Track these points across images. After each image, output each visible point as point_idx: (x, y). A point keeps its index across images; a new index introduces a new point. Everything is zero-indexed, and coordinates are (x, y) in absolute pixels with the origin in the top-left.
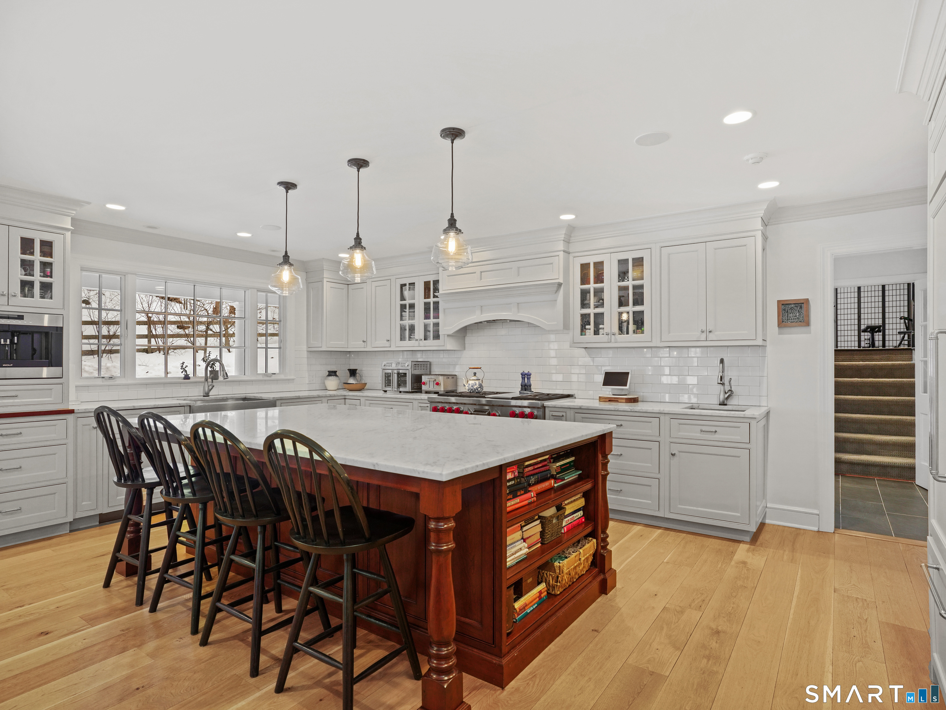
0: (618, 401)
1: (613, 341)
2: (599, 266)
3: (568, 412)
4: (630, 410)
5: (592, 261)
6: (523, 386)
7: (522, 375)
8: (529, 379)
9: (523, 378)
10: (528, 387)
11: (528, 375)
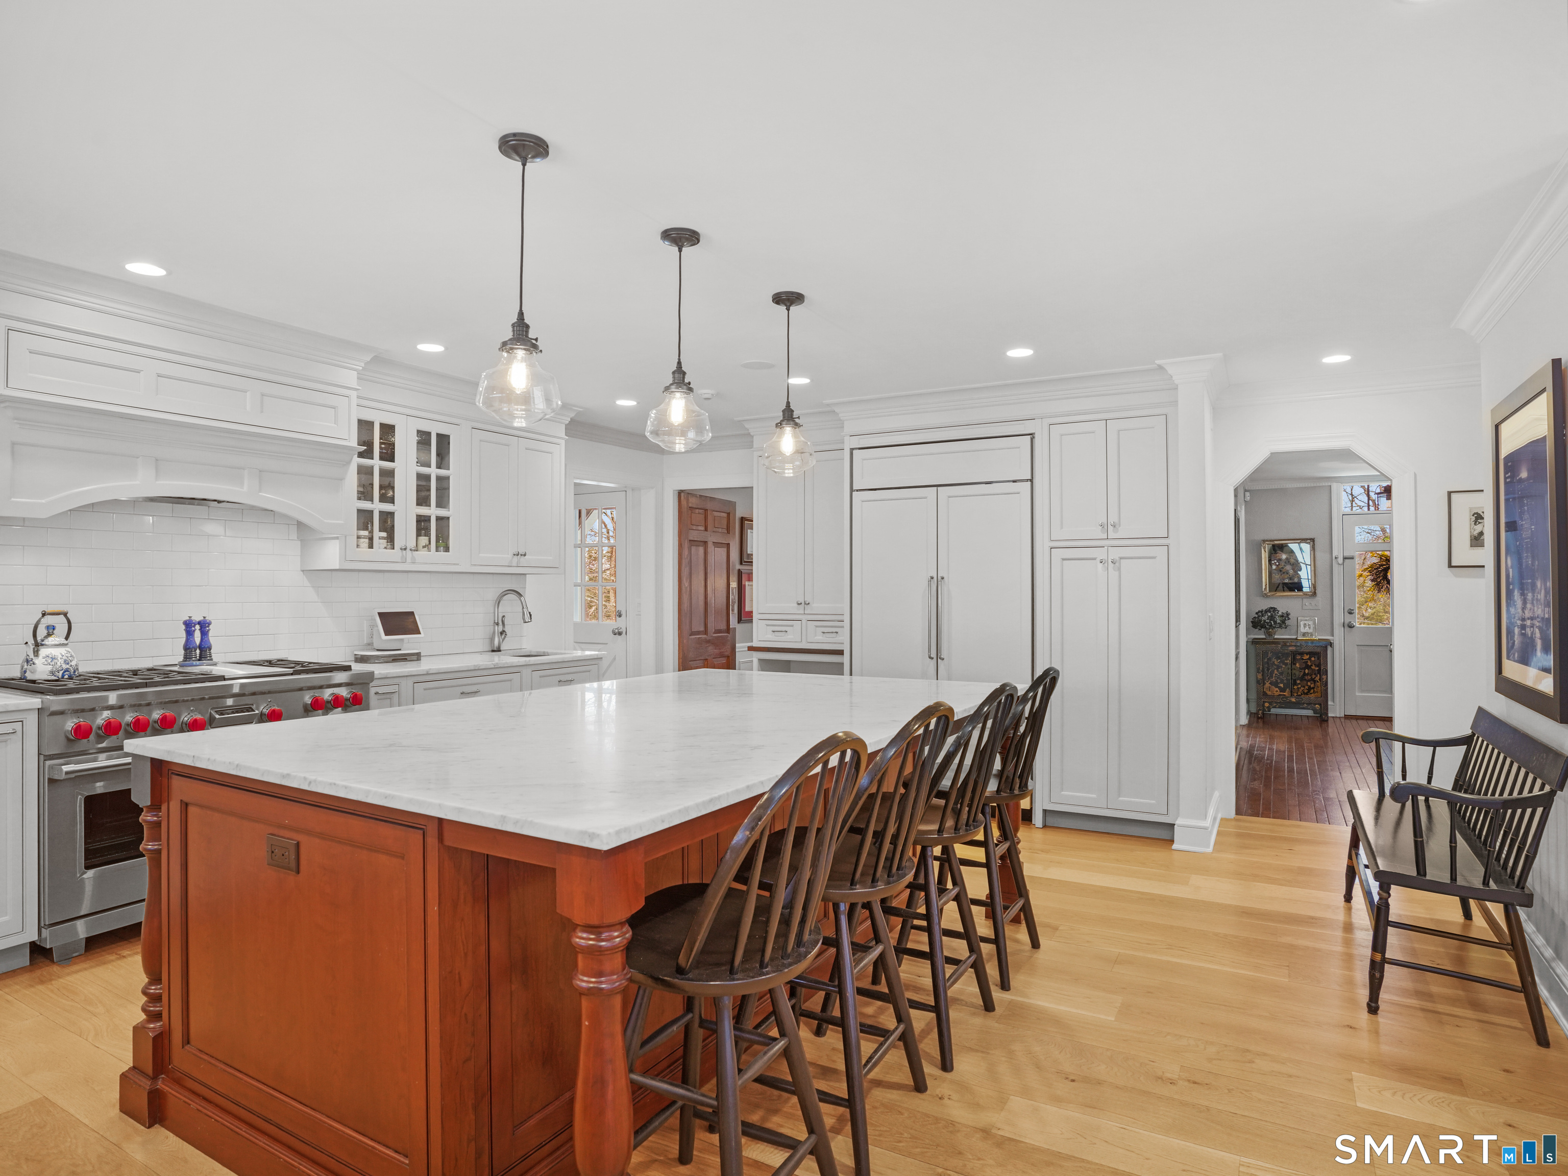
0: (406, 659)
1: (409, 560)
2: (388, 430)
3: (403, 682)
4: (493, 667)
5: (378, 418)
6: (188, 648)
7: (189, 625)
8: (204, 633)
9: (189, 633)
10: (204, 652)
11: (204, 626)
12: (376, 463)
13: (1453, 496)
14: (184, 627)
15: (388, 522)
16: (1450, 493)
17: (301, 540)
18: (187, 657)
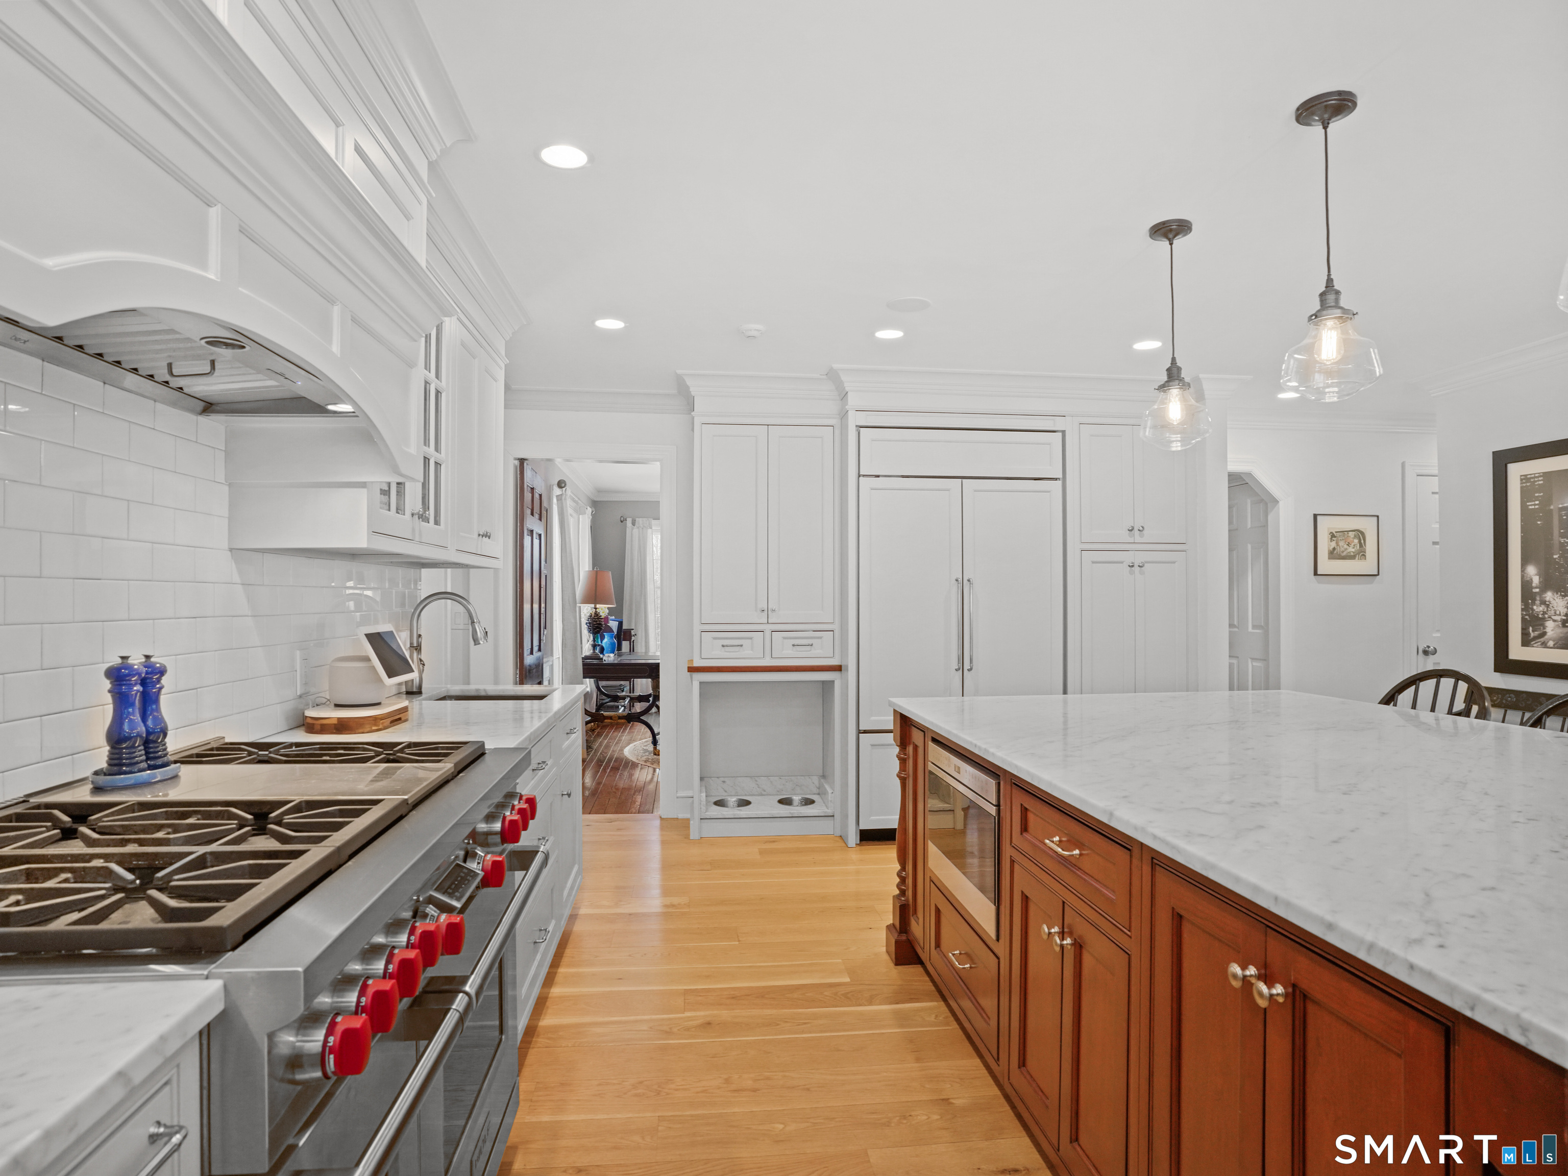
1: (417, 536)
13: (1319, 518)
14: (107, 684)
16: (1315, 516)
17: (230, 485)
18: (117, 764)
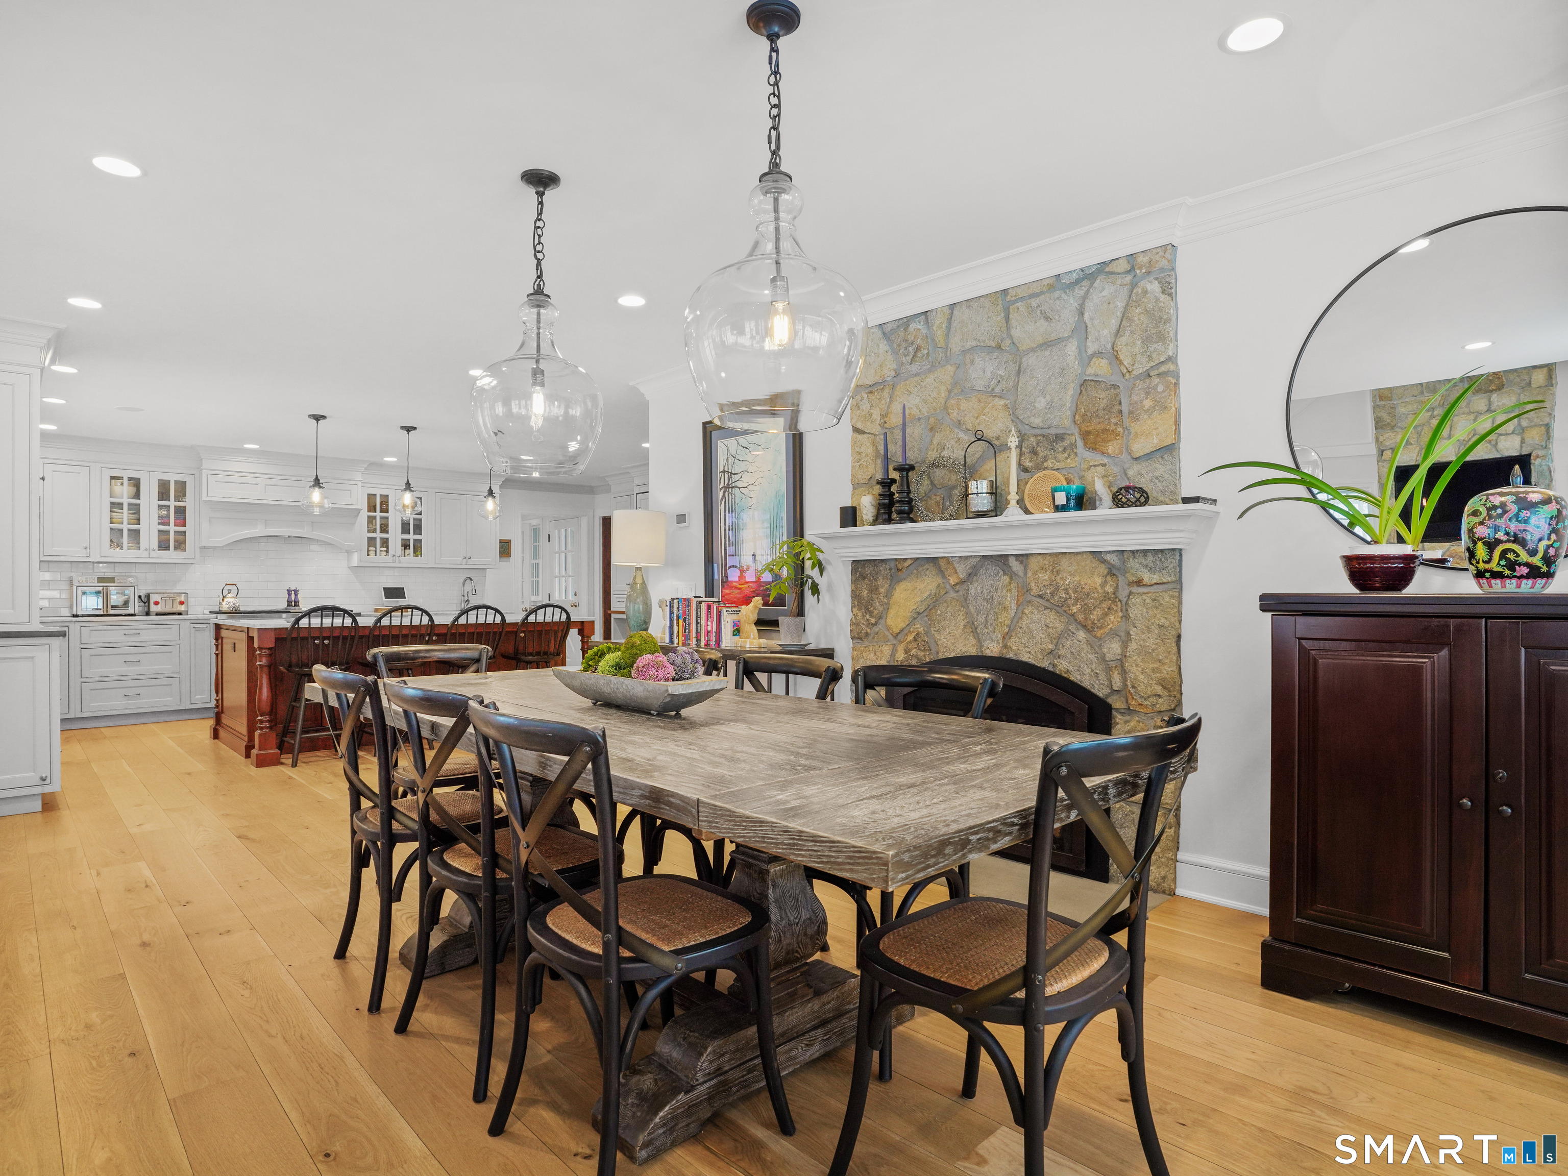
1: (400, 561)
2: (384, 498)
5: (378, 492)
6: (289, 602)
7: (289, 591)
8: (296, 595)
9: (289, 595)
10: (296, 603)
11: (296, 592)
12: (378, 514)
15: (385, 543)
18: (288, 605)
